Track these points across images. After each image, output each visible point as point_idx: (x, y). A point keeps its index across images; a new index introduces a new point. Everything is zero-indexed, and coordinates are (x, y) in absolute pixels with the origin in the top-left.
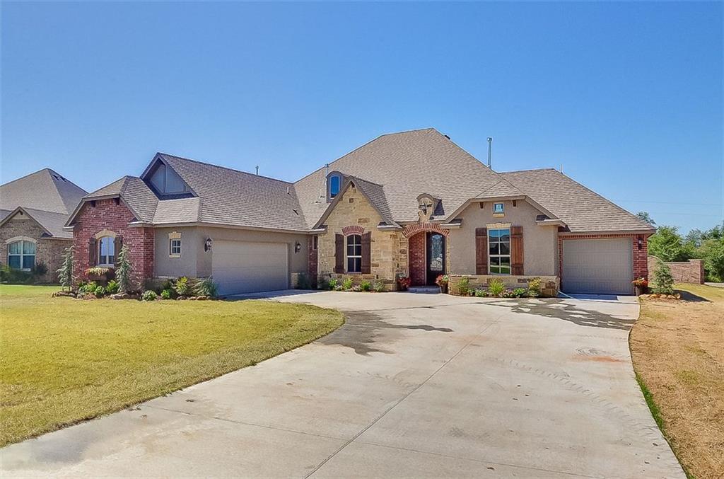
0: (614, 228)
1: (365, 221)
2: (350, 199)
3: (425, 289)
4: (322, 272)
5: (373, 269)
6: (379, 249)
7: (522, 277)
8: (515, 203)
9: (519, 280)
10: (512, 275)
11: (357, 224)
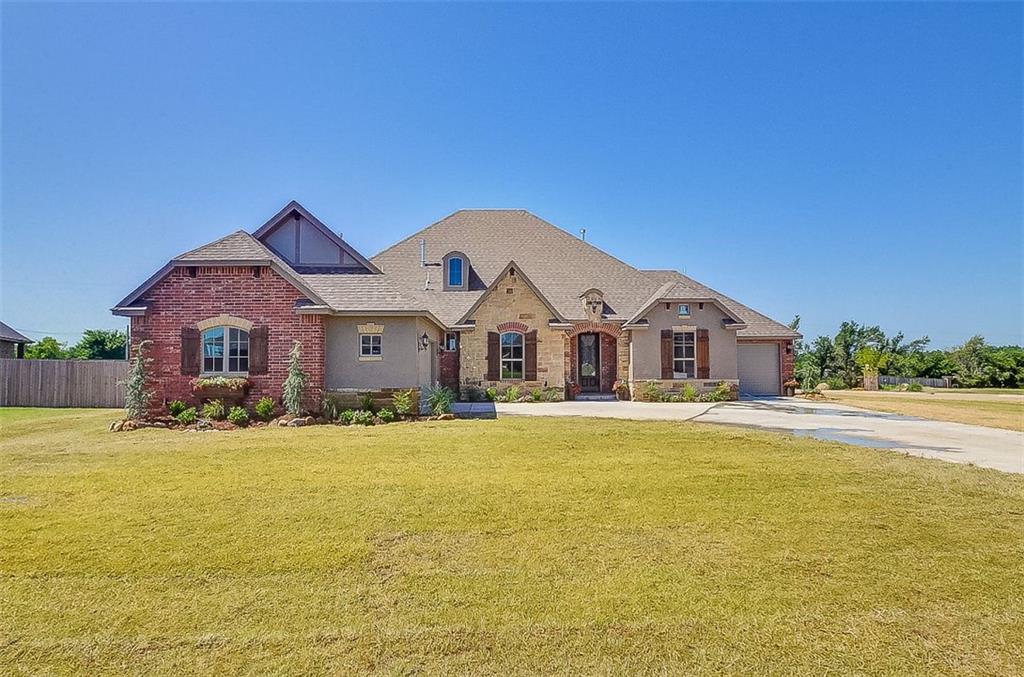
0: (768, 334)
1: (530, 317)
2: (508, 290)
3: (599, 397)
4: (467, 379)
5: (539, 375)
6: (548, 351)
7: (708, 381)
8: (701, 305)
9: (705, 384)
10: (698, 378)
11: (518, 320)
